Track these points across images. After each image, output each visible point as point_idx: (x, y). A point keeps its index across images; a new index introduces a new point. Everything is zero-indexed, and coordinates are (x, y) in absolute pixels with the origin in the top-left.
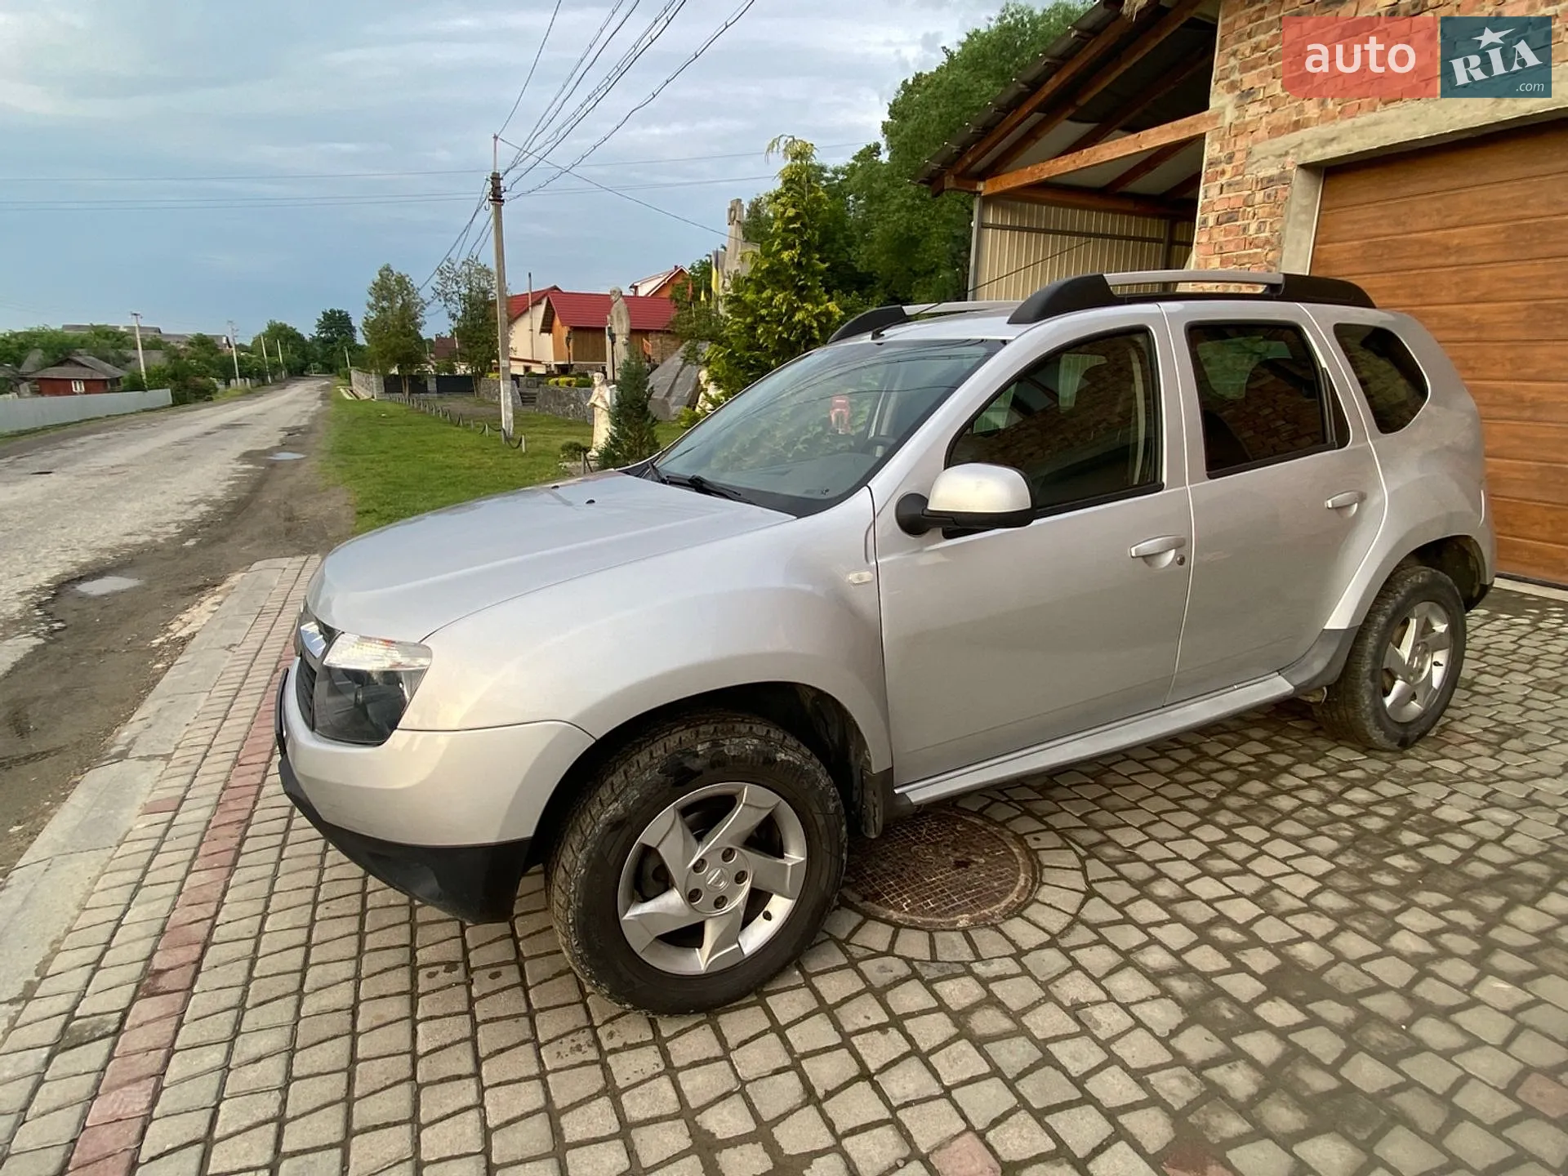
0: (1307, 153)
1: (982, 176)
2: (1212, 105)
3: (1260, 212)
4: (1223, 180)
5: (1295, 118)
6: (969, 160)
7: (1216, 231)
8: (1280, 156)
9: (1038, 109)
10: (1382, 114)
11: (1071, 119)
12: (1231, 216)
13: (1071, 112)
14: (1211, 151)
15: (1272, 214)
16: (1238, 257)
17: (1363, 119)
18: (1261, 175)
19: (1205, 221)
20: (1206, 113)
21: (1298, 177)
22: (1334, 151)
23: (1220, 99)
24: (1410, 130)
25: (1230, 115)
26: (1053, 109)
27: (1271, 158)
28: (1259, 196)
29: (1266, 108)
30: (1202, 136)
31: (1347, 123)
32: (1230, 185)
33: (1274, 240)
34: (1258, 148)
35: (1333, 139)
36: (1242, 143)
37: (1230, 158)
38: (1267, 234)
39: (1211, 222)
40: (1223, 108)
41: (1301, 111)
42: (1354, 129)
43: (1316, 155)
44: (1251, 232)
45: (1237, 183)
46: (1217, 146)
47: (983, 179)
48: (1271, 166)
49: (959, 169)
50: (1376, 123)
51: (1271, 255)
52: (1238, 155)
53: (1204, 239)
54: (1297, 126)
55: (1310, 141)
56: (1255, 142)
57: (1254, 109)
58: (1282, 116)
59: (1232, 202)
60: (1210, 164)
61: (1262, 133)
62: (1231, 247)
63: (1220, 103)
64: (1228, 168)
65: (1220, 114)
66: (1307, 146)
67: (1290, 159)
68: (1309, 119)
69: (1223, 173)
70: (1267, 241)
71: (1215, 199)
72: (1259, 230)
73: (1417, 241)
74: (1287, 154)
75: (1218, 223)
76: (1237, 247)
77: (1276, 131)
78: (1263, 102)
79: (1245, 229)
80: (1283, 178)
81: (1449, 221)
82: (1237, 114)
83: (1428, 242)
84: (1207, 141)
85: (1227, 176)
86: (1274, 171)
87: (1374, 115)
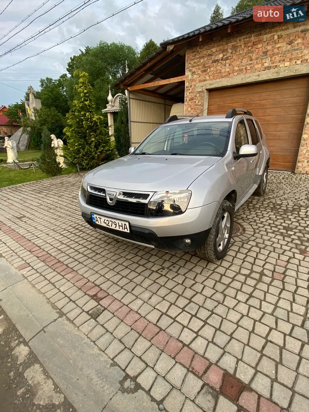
0: (207, 86)
1: (130, 85)
2: (186, 74)
3: (198, 99)
4: (190, 91)
5: (204, 79)
6: (127, 81)
7: (189, 102)
8: (202, 87)
9: (144, 71)
10: (222, 80)
11: (150, 74)
12: (192, 99)
13: (151, 72)
14: (186, 84)
15: (201, 99)
16: (194, 108)
17: (218, 80)
18: (198, 90)
19: (186, 100)
20: (185, 76)
21: (205, 91)
22: (212, 87)
23: (187, 73)
24: (227, 83)
25: (190, 77)
26: (147, 71)
27: (200, 87)
28: (198, 95)
29: (198, 76)
30: (184, 81)
31: (215, 81)
32: (191, 92)
33: (202, 105)
34: (197, 85)
35: (212, 84)
36: (193, 83)
37: (191, 86)
38: (200, 103)
39: (188, 100)
40: (188, 75)
41: (205, 77)
42: (216, 82)
43: (209, 87)
44: (197, 103)
45: (193, 92)
46: (188, 83)
47: (129, 87)
48: (200, 89)
49: (124, 84)
50: (220, 81)
51: (201, 108)
52: (192, 86)
53: (187, 104)
54: (205, 80)
55: (208, 84)
56: (196, 83)
57: (195, 76)
58: (202, 78)
59: (192, 96)
60: (187, 87)
61: (197, 81)
62: (193, 106)
63: (188, 74)
64: (191, 88)
65: (188, 76)
66: (207, 85)
67: (204, 87)
68: (207, 79)
69: (190, 89)
70: (200, 105)
71: (188, 95)
72: (198, 102)
73: (228, 106)
74: (203, 86)
75: (189, 100)
76: (194, 106)
77: (200, 81)
78: (197, 75)
79: (195, 102)
80: (203, 92)
81: (233, 102)
82: (191, 77)
83: (229, 106)
84: (186, 82)
85: (191, 90)
86: (200, 90)
87: (220, 80)
